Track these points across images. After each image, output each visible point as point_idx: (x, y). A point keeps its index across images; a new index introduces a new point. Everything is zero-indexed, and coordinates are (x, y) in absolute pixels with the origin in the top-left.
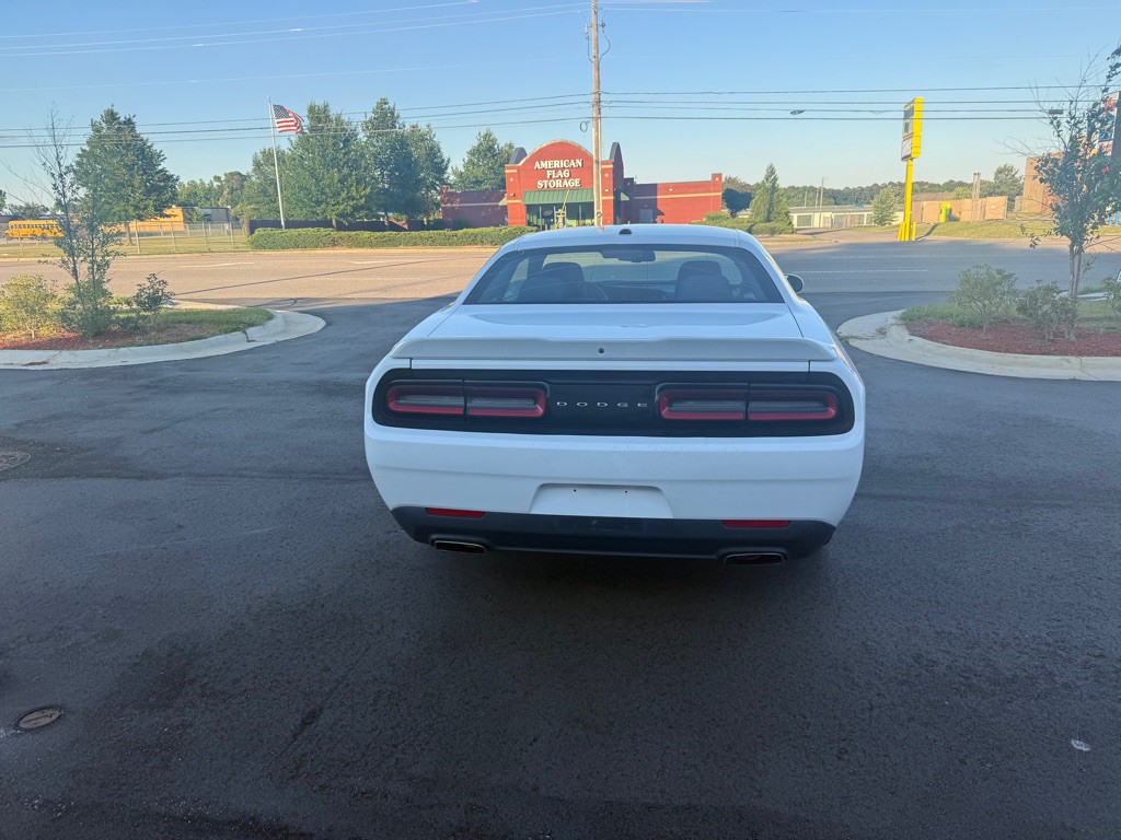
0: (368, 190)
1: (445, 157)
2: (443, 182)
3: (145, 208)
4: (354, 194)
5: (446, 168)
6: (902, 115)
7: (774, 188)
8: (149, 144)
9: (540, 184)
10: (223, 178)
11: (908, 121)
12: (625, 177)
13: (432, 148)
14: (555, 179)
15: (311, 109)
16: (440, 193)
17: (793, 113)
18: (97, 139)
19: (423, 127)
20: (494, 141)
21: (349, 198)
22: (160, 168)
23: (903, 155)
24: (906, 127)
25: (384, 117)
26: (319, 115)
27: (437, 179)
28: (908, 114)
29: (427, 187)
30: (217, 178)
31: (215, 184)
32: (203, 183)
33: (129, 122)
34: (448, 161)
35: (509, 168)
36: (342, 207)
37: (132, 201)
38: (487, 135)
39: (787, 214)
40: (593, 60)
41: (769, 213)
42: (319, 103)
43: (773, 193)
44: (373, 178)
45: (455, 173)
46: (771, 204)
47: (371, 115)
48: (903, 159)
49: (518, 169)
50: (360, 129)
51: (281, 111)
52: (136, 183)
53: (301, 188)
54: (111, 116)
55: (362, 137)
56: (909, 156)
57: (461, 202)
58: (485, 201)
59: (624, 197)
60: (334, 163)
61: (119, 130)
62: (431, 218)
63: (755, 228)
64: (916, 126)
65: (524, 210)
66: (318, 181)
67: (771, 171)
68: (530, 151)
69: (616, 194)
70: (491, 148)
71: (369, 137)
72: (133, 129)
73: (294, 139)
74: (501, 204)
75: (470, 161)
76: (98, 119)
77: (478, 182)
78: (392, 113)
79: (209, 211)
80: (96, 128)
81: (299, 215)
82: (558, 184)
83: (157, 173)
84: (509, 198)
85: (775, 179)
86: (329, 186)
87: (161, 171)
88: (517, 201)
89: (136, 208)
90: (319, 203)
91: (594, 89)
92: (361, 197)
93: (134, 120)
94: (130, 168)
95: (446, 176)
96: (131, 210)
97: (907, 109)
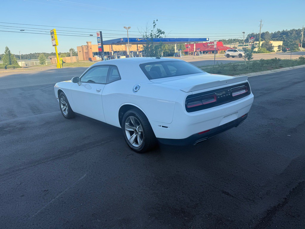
6: (50, 33)
7: (10, 54)
11: (52, 35)
17: (21, 30)
23: (53, 45)
24: (52, 37)
28: (52, 33)
39: (16, 62)
41: (10, 62)
43: (10, 56)
46: (10, 59)
48: (53, 46)
56: (56, 45)
63: (7, 66)
64: (56, 37)
67: (7, 49)
85: (9, 51)
97: (52, 32)
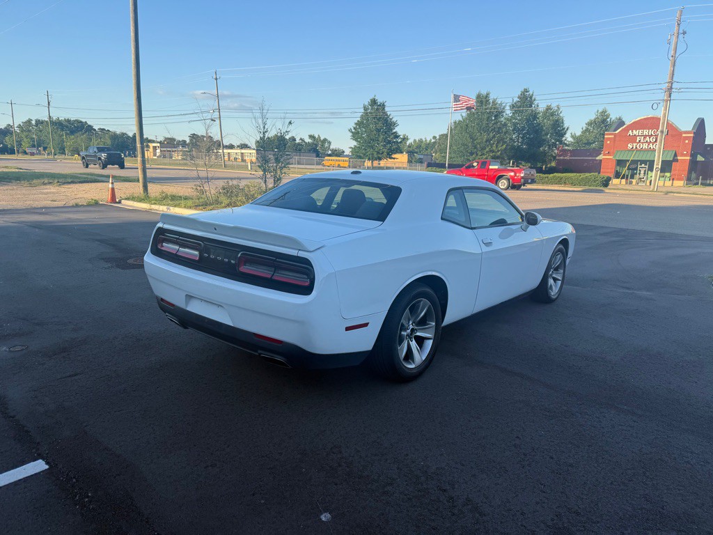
0: (504, 146)
1: (566, 126)
2: (561, 142)
3: (382, 153)
4: (494, 148)
5: (565, 134)
8: (391, 117)
9: (630, 146)
10: (438, 137)
12: (706, 143)
13: (557, 121)
14: (643, 143)
15: (479, 96)
16: (558, 149)
18: (366, 116)
19: (554, 106)
20: (608, 116)
21: (491, 151)
22: (394, 131)
25: (526, 100)
26: (482, 100)
27: (558, 141)
29: (549, 146)
30: (434, 137)
31: (433, 141)
32: (426, 140)
33: (383, 106)
34: (567, 129)
35: (607, 134)
36: (484, 157)
37: (376, 150)
38: (604, 112)
40: (671, 58)
42: (484, 92)
44: (511, 139)
45: (572, 136)
47: (516, 99)
49: (615, 135)
50: (508, 108)
51: (457, 98)
52: (380, 139)
53: (463, 145)
54: (374, 102)
55: (508, 112)
57: (571, 156)
58: (589, 156)
59: (700, 158)
60: (486, 130)
61: (377, 109)
62: (549, 166)
65: (615, 163)
66: (474, 140)
68: (628, 123)
69: (693, 156)
70: (604, 121)
71: (513, 113)
72: (384, 109)
73: (464, 115)
74: (597, 158)
75: (587, 130)
76: (367, 104)
77: (589, 143)
78: (531, 98)
79: (422, 157)
80: (365, 109)
81: (459, 161)
82: (645, 146)
83: (392, 134)
84: (604, 155)
86: (479, 144)
87: (395, 133)
88: (612, 157)
89: (378, 153)
90: (472, 154)
91: (668, 80)
92: (498, 151)
93: (385, 104)
94: (378, 131)
95: (564, 139)
96: (375, 154)
